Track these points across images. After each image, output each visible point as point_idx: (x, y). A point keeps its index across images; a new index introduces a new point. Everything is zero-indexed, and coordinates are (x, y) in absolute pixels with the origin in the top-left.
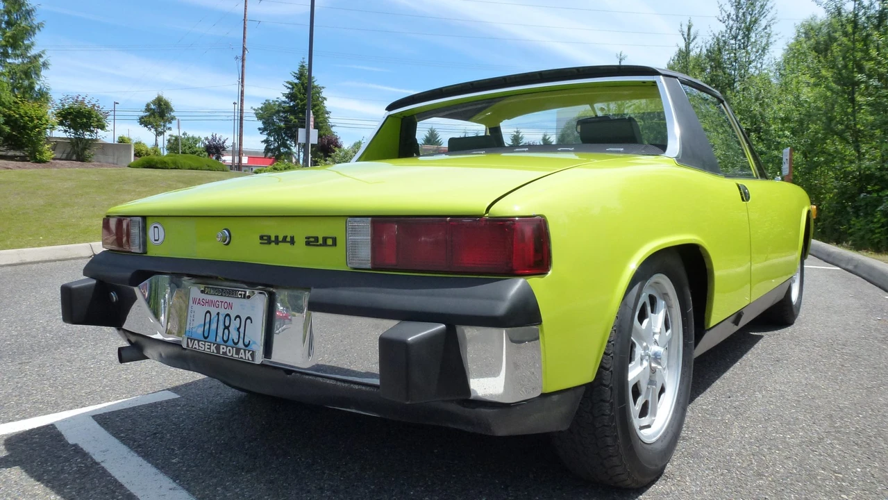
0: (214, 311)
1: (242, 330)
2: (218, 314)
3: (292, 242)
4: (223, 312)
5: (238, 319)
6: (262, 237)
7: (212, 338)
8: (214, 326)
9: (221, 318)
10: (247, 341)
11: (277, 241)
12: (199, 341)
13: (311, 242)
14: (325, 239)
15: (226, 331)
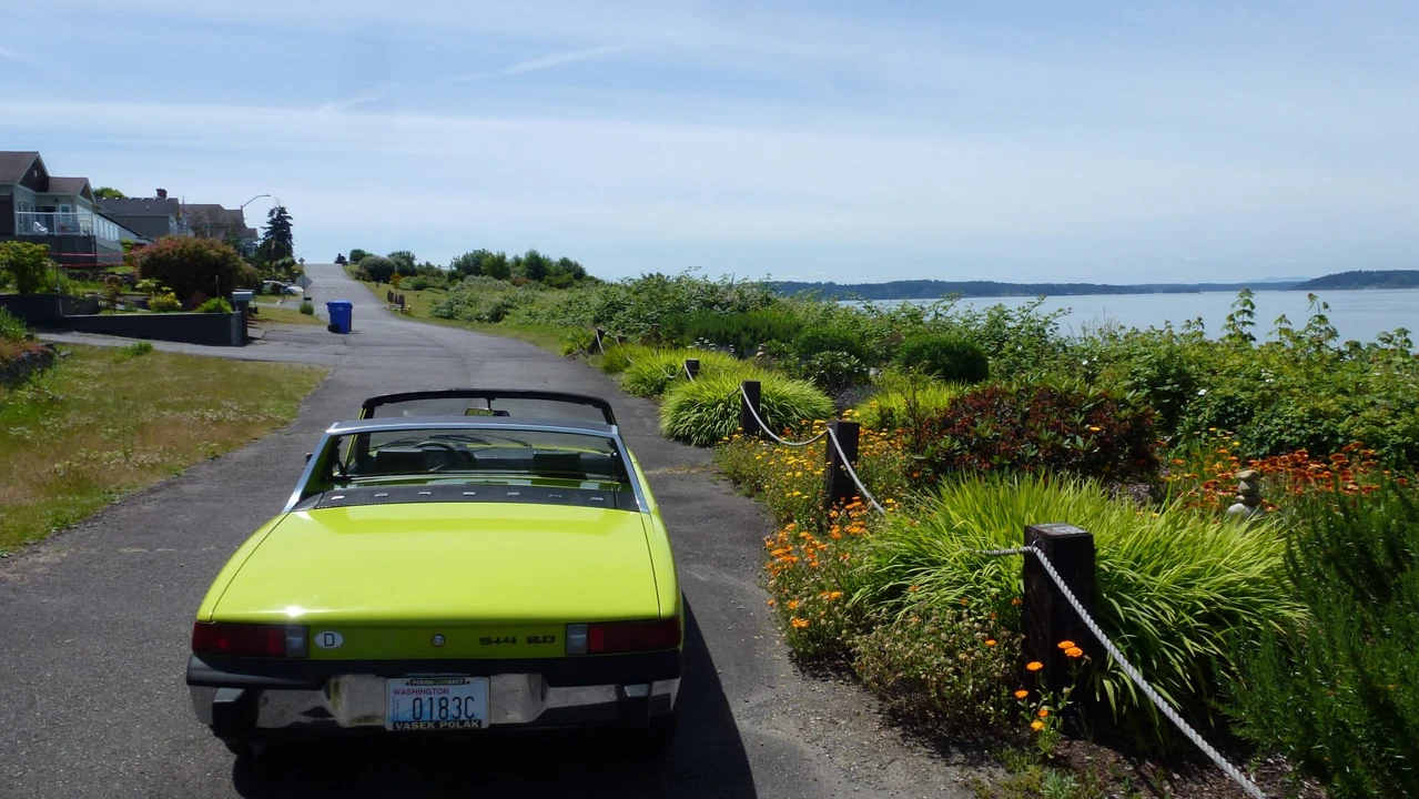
0: (425, 697)
1: (463, 707)
2: (431, 699)
3: (514, 641)
4: (436, 697)
5: (457, 701)
6: (481, 640)
7: (426, 717)
8: (427, 709)
9: (435, 702)
10: (469, 714)
11: (498, 641)
12: (410, 723)
13: (532, 640)
14: (545, 638)
15: (444, 711)
